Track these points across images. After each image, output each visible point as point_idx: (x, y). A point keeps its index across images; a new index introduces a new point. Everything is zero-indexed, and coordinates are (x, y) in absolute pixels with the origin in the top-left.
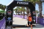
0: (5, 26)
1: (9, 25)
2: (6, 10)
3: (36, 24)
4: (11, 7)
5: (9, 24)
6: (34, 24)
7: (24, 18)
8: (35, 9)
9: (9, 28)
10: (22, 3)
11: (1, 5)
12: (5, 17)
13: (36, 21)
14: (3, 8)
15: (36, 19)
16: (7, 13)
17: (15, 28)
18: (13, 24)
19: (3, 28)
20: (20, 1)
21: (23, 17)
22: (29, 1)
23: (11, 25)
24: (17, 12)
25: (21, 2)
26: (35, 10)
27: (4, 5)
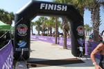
0: (12, 63)
1: (23, 60)
2: (13, 25)
3: (86, 56)
4: (25, 17)
5: (22, 56)
6: (81, 57)
7: (56, 43)
8: (83, 21)
9: (21, 66)
10: (51, 7)
11: (2, 11)
12: (12, 41)
13: (84, 50)
14: (8, 19)
15: (86, 45)
16: (16, 31)
17: (35, 66)
18: (30, 57)
19: (7, 67)
20: (48, 3)
21: (54, 40)
22: (69, 3)
23: (26, 59)
24: (40, 29)
25: (50, 5)
26: (82, 24)
27: (9, 12)
